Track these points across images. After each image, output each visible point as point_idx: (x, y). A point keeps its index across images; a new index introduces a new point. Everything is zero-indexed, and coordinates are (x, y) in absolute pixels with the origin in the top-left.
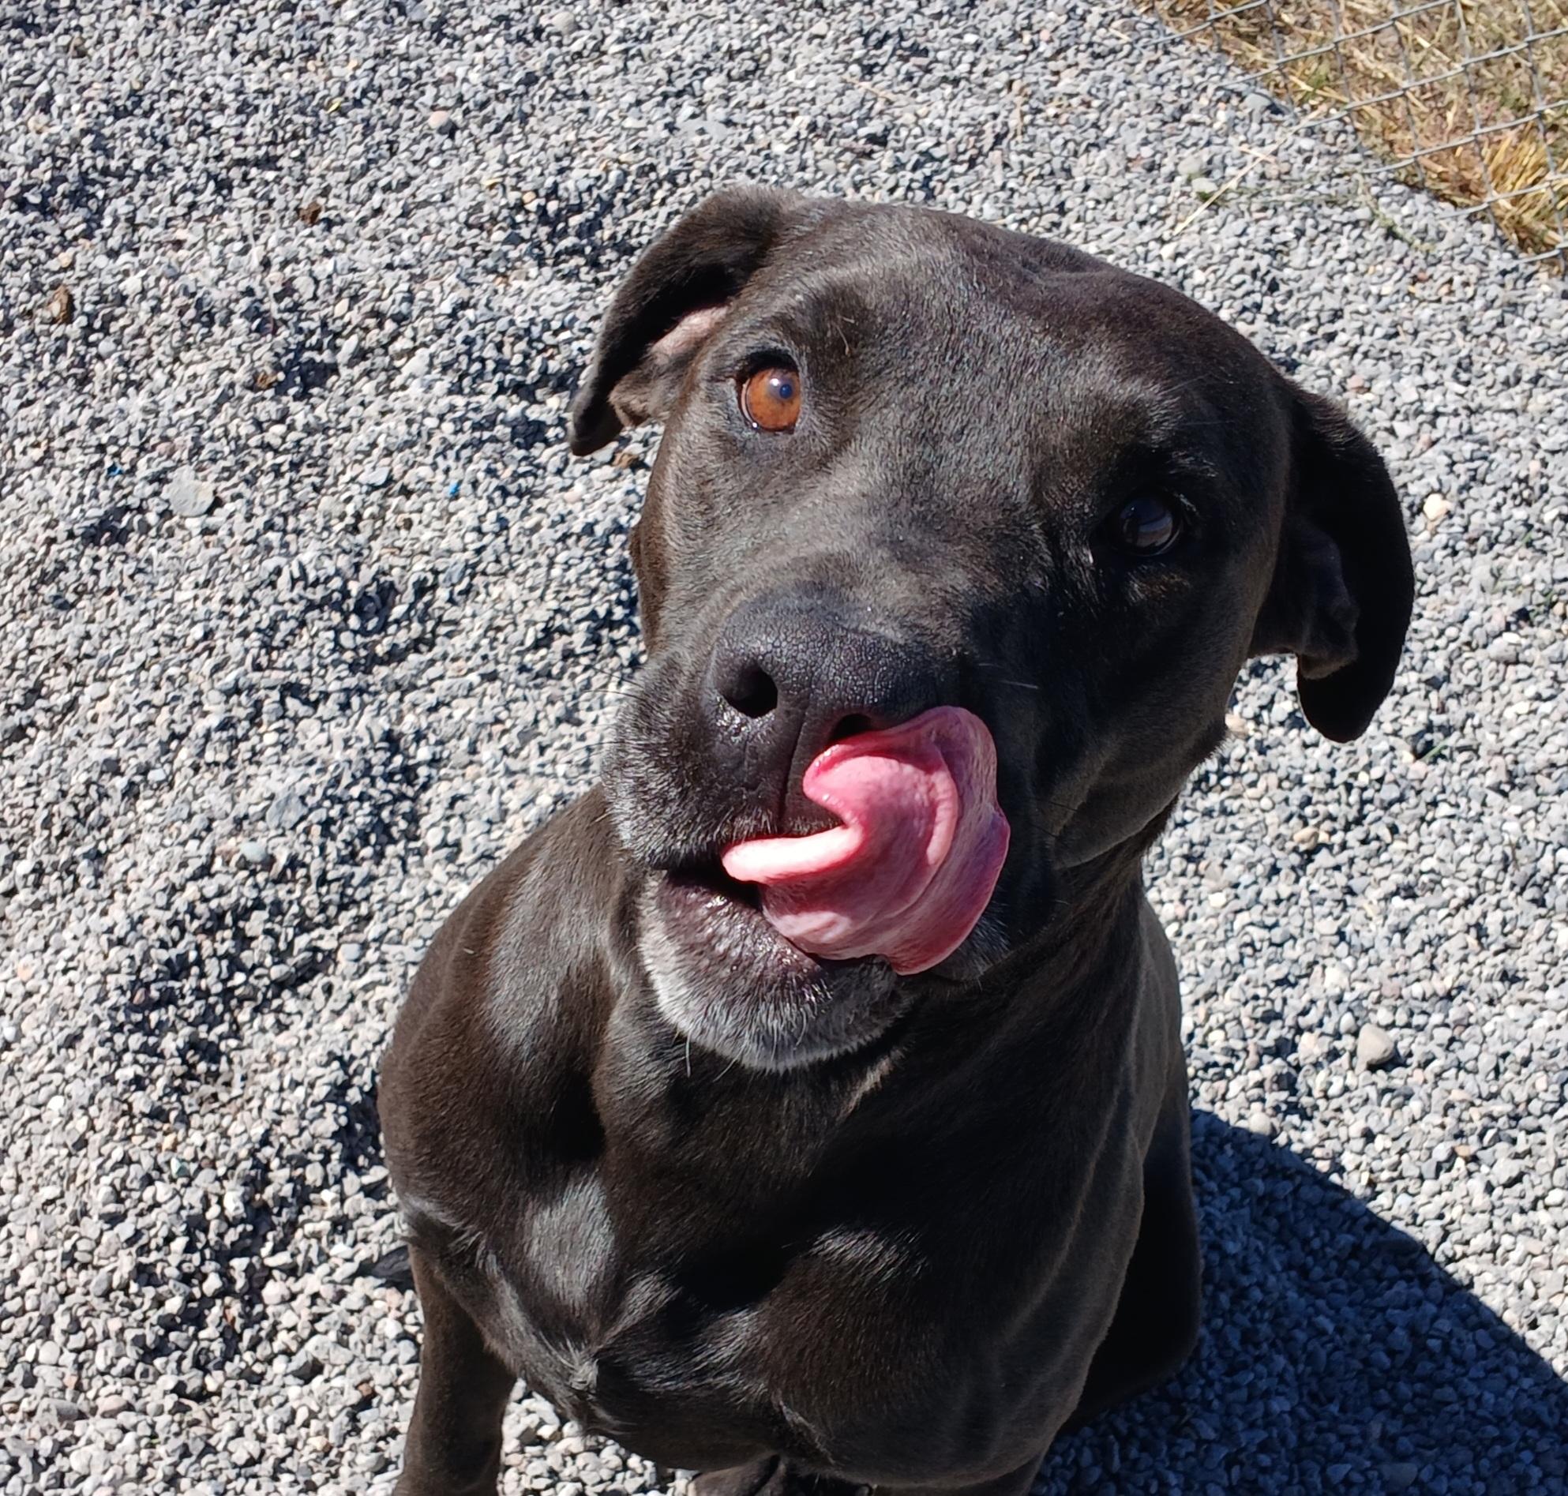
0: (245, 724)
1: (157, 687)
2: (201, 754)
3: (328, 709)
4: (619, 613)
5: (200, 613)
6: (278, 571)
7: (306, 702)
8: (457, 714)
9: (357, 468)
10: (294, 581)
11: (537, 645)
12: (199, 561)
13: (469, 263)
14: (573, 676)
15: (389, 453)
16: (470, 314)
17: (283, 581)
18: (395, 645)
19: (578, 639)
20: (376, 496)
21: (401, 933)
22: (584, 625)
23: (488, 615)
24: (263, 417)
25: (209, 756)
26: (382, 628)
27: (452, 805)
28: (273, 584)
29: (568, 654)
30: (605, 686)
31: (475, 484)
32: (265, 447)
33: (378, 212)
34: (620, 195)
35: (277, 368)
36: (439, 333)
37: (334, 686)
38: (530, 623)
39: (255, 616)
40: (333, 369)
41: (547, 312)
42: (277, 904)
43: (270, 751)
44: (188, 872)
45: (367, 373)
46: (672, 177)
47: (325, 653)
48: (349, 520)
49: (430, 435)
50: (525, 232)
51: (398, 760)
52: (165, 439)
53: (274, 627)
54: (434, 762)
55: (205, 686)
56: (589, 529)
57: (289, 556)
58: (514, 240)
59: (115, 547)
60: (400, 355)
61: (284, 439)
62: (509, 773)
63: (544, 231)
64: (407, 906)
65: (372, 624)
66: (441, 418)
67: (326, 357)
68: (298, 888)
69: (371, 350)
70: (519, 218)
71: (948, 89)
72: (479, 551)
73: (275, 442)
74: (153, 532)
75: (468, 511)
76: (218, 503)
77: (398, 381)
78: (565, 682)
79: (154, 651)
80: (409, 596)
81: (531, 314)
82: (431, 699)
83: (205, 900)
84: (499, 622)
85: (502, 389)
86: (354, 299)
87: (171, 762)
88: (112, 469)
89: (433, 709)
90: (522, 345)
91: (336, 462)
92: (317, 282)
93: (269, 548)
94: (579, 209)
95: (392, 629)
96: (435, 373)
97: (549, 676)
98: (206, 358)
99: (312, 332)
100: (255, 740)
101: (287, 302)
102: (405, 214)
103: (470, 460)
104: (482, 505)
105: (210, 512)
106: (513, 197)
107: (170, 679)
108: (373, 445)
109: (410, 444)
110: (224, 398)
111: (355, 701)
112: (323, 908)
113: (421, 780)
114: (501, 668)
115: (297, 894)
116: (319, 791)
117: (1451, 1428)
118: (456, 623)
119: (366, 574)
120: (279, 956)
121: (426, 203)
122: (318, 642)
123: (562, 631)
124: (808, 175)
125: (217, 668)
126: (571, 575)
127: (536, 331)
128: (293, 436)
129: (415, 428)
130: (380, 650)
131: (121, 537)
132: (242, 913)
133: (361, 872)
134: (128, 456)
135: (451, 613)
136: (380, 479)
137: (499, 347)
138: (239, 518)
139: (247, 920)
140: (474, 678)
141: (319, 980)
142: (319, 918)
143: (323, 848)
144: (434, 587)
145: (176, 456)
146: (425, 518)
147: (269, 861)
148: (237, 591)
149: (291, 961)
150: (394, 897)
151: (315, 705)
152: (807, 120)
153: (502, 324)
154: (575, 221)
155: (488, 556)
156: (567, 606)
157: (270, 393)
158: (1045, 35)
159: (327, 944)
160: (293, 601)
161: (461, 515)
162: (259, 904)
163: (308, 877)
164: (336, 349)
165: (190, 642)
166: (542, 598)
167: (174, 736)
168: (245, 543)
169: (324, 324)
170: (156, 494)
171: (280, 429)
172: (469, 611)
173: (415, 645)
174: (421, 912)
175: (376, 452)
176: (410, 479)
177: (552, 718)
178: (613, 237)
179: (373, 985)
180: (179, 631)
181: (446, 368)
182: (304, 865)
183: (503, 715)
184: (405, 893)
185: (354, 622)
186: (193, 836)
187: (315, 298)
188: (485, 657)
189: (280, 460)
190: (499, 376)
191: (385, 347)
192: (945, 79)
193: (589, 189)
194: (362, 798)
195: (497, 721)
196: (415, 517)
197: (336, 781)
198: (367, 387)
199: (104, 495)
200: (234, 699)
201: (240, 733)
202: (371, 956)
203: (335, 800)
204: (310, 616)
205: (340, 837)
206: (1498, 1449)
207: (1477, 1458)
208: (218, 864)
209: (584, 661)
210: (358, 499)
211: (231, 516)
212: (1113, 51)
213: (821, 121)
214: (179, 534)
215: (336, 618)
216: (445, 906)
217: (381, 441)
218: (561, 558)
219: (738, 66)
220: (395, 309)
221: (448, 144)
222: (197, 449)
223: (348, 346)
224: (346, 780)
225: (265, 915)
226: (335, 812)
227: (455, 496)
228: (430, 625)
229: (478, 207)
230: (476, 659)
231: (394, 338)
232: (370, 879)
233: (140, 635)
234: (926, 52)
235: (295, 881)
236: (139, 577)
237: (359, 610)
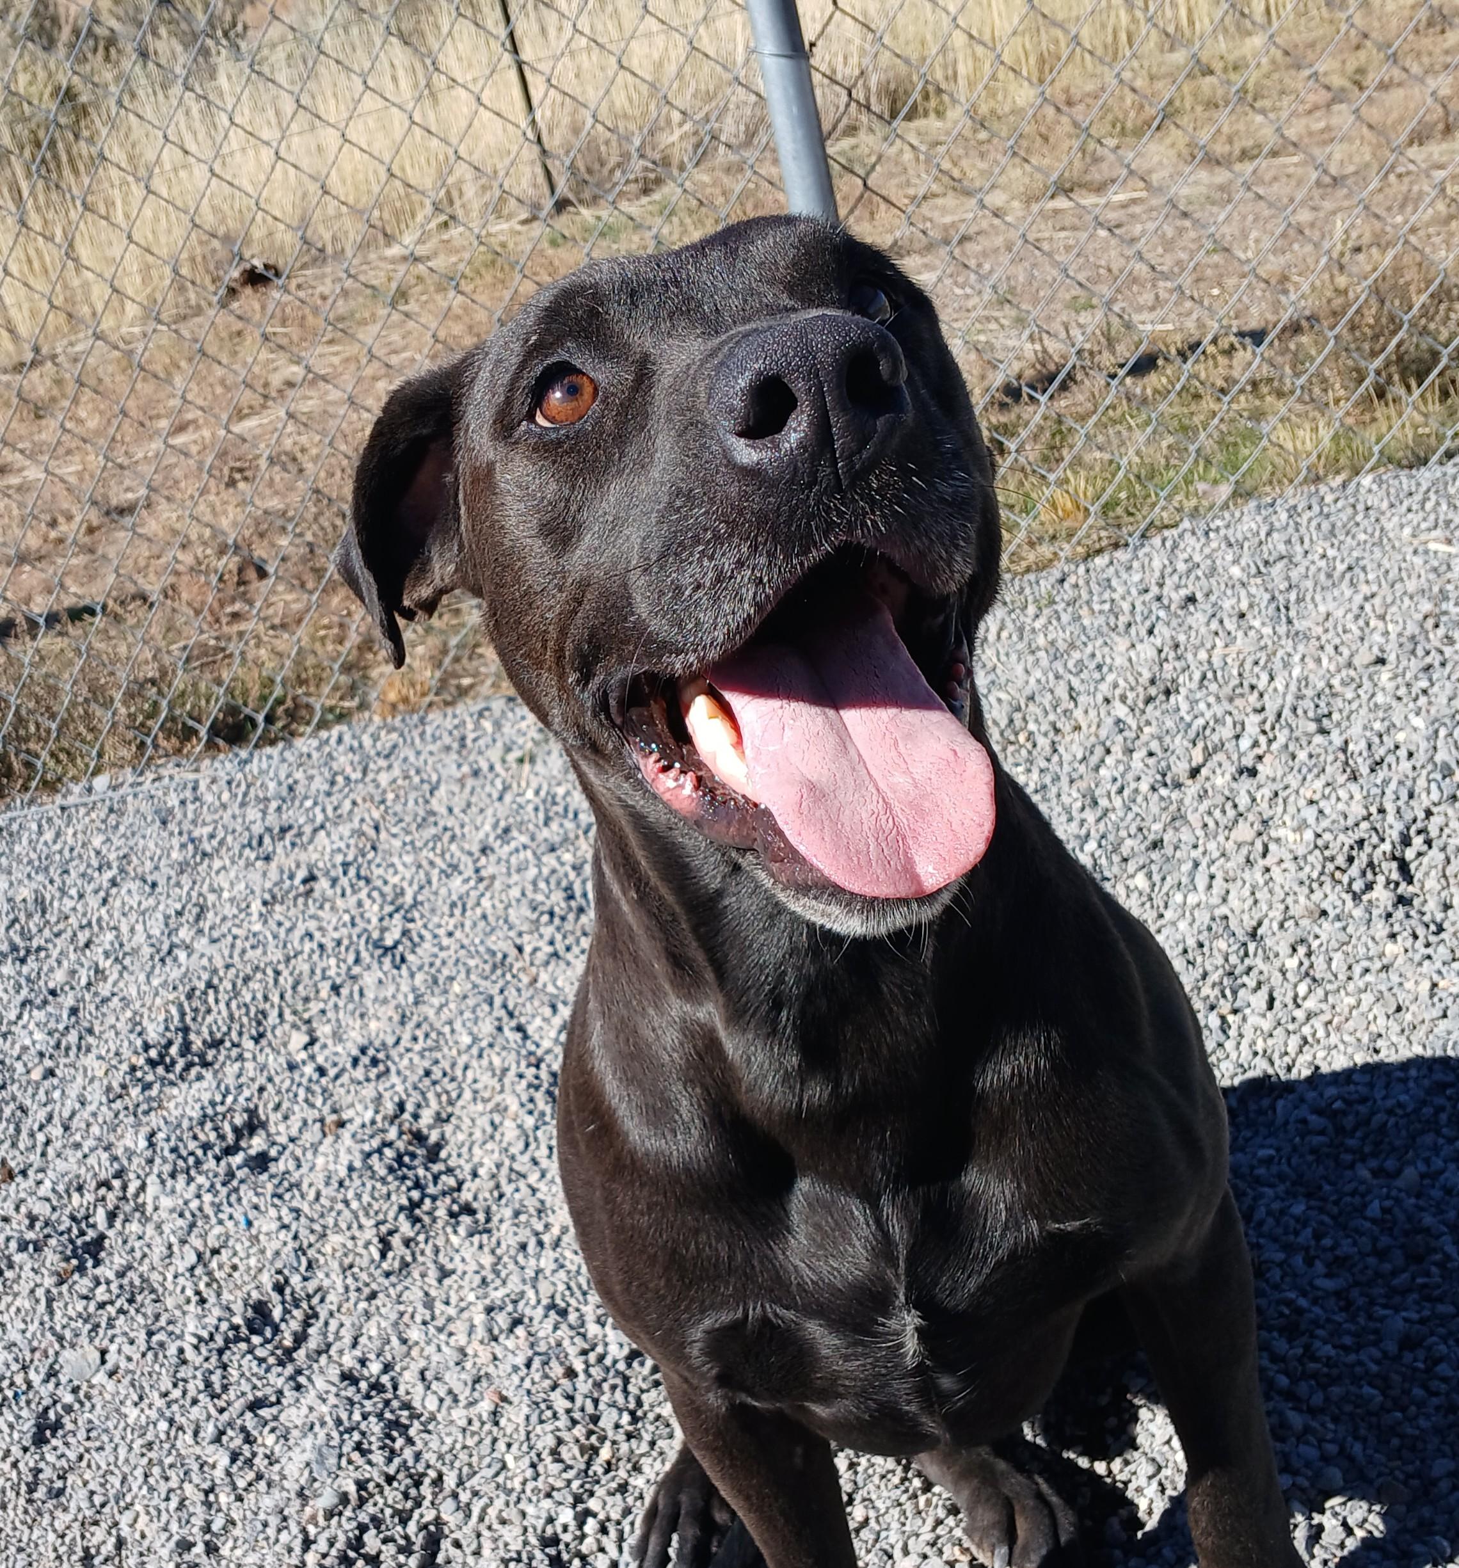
0: (246, 1447)
1: (167, 1479)
2: (235, 1488)
3: (289, 1395)
4: (416, 1195)
5: (153, 1414)
6: (181, 1351)
7: (272, 1405)
8: (374, 1332)
9: (172, 1269)
10: (196, 1347)
11: (383, 1256)
12: (123, 1392)
13: (132, 1119)
14: (422, 1253)
15: (183, 1242)
16: (161, 1135)
17: (190, 1354)
18: (295, 1334)
19: (406, 1228)
20: (199, 1271)
21: (470, 1465)
22: (402, 1217)
23: (335, 1265)
24: (85, 1291)
25: (241, 1483)
26: (276, 1330)
27: (423, 1379)
28: (184, 1362)
29: (407, 1243)
30: (448, 1240)
31: (256, 1207)
32: (102, 1306)
33: (48, 1142)
34: (188, 1019)
35: (67, 1259)
36: (150, 1161)
37: (280, 1382)
38: (367, 1245)
39: (191, 1387)
40: (102, 1237)
41: (206, 1097)
42: (374, 1519)
43: (277, 1449)
44: (298, 1550)
45: (126, 1220)
46: (209, 985)
47: (255, 1369)
48: (195, 1299)
49: (201, 1209)
50: (150, 1078)
51: (363, 1385)
52: (33, 1350)
53: (208, 1385)
54: (387, 1368)
55: (198, 1450)
56: (351, 1169)
57: (180, 1337)
58: (147, 1086)
59: (60, 1432)
60: (137, 1195)
61: (109, 1291)
62: (440, 1330)
63: (160, 1070)
64: (458, 1446)
65: (268, 1332)
66: (199, 1196)
67: (91, 1234)
68: (377, 1498)
69: (117, 1208)
70: (139, 1074)
71: (322, 833)
72: (295, 1237)
73: (106, 1297)
74: (76, 1406)
75: (266, 1224)
76: (103, 1353)
77: (149, 1209)
78: (420, 1259)
79: (145, 1461)
80: (275, 1297)
81: (198, 1106)
82: (347, 1340)
83: (324, 1556)
84: (347, 1262)
85: (218, 1159)
86: (80, 1189)
87: (219, 1510)
88: (16, 1395)
89: (355, 1345)
90: (209, 1125)
91: (155, 1277)
92: (48, 1200)
93: (162, 1345)
94: (170, 1043)
95: (283, 1326)
96: (169, 1183)
97: (407, 1265)
98: (16, 1295)
99: (69, 1230)
100: (261, 1451)
101: (38, 1225)
102: (66, 1128)
103: (239, 1200)
104: (273, 1212)
105: (103, 1362)
106: (125, 1067)
107: (171, 1466)
108: (170, 1247)
109: (192, 1225)
110: (50, 1301)
111: (302, 1380)
112: (406, 1496)
113: (389, 1385)
114: (374, 1286)
115: (381, 1501)
116: (335, 1434)
117: (1404, 1133)
118: (319, 1289)
119: (238, 1307)
120: (407, 1550)
121: (73, 1114)
122: (245, 1369)
123: (391, 1233)
124: (288, 924)
125: (196, 1434)
126: (366, 1198)
127: (210, 1111)
128: (114, 1287)
129: (188, 1214)
130: (288, 1342)
131: (57, 1426)
132: (357, 1544)
133: (408, 1454)
134: (19, 1379)
135: (311, 1286)
136: (193, 1258)
137: (195, 1137)
138: (127, 1348)
139: (363, 1545)
140: (363, 1305)
141: (446, 1544)
142: (409, 1504)
143: (370, 1463)
144: (287, 1281)
145: (51, 1352)
146: (242, 1254)
147: (344, 1499)
148: (166, 1383)
149: (416, 1548)
150: (445, 1448)
151: (279, 1402)
152: (259, 902)
153: (185, 1124)
154: (174, 1050)
155: (303, 1233)
156: (381, 1217)
157: (76, 1276)
158: (349, 770)
159: (430, 1515)
160: (207, 1359)
161: (264, 1229)
162: (363, 1528)
163: (378, 1485)
164: (94, 1226)
165: (163, 1436)
166: (360, 1227)
167: (207, 1493)
168: (144, 1355)
169: (73, 1218)
170: (58, 1385)
171: (102, 1288)
172: (321, 1275)
173: (306, 1324)
174: (470, 1442)
175: (176, 1249)
176: (212, 1242)
177: (435, 1283)
178: (204, 1042)
179: (484, 1511)
180: (150, 1436)
181: (173, 1175)
182: (368, 1481)
183: (402, 1308)
184: (449, 1441)
185: (256, 1340)
186: (279, 1531)
187: (54, 1209)
188: (358, 1290)
189: (118, 1304)
190: (210, 1154)
191: (124, 1198)
192: (315, 831)
193: (167, 1029)
194: (365, 1417)
195: (402, 1314)
196: (236, 1260)
197: (339, 1422)
198: (134, 1227)
199: (25, 1413)
200: (225, 1439)
201: (248, 1455)
202: (464, 1497)
203: (349, 1431)
204: (225, 1358)
205: (374, 1447)
206: (1443, 1117)
207: (1438, 1133)
208: (312, 1530)
209: (421, 1238)
210: (189, 1284)
211: (119, 1351)
212: (395, 747)
213: (267, 897)
214: (94, 1392)
215: (243, 1346)
216: (483, 1423)
217: (173, 1240)
218: (350, 1195)
219: (189, 916)
220: (111, 1171)
221: (55, 1081)
222: (61, 1339)
223: (100, 1217)
224: (344, 1416)
225: (373, 1532)
226: (356, 1436)
227: (249, 1224)
228: (304, 1305)
229: (109, 1089)
230: (353, 1295)
231: (124, 1188)
232: (418, 1456)
233: (127, 1460)
234: (290, 827)
235: (371, 1495)
236: (93, 1434)
237: (253, 1331)
